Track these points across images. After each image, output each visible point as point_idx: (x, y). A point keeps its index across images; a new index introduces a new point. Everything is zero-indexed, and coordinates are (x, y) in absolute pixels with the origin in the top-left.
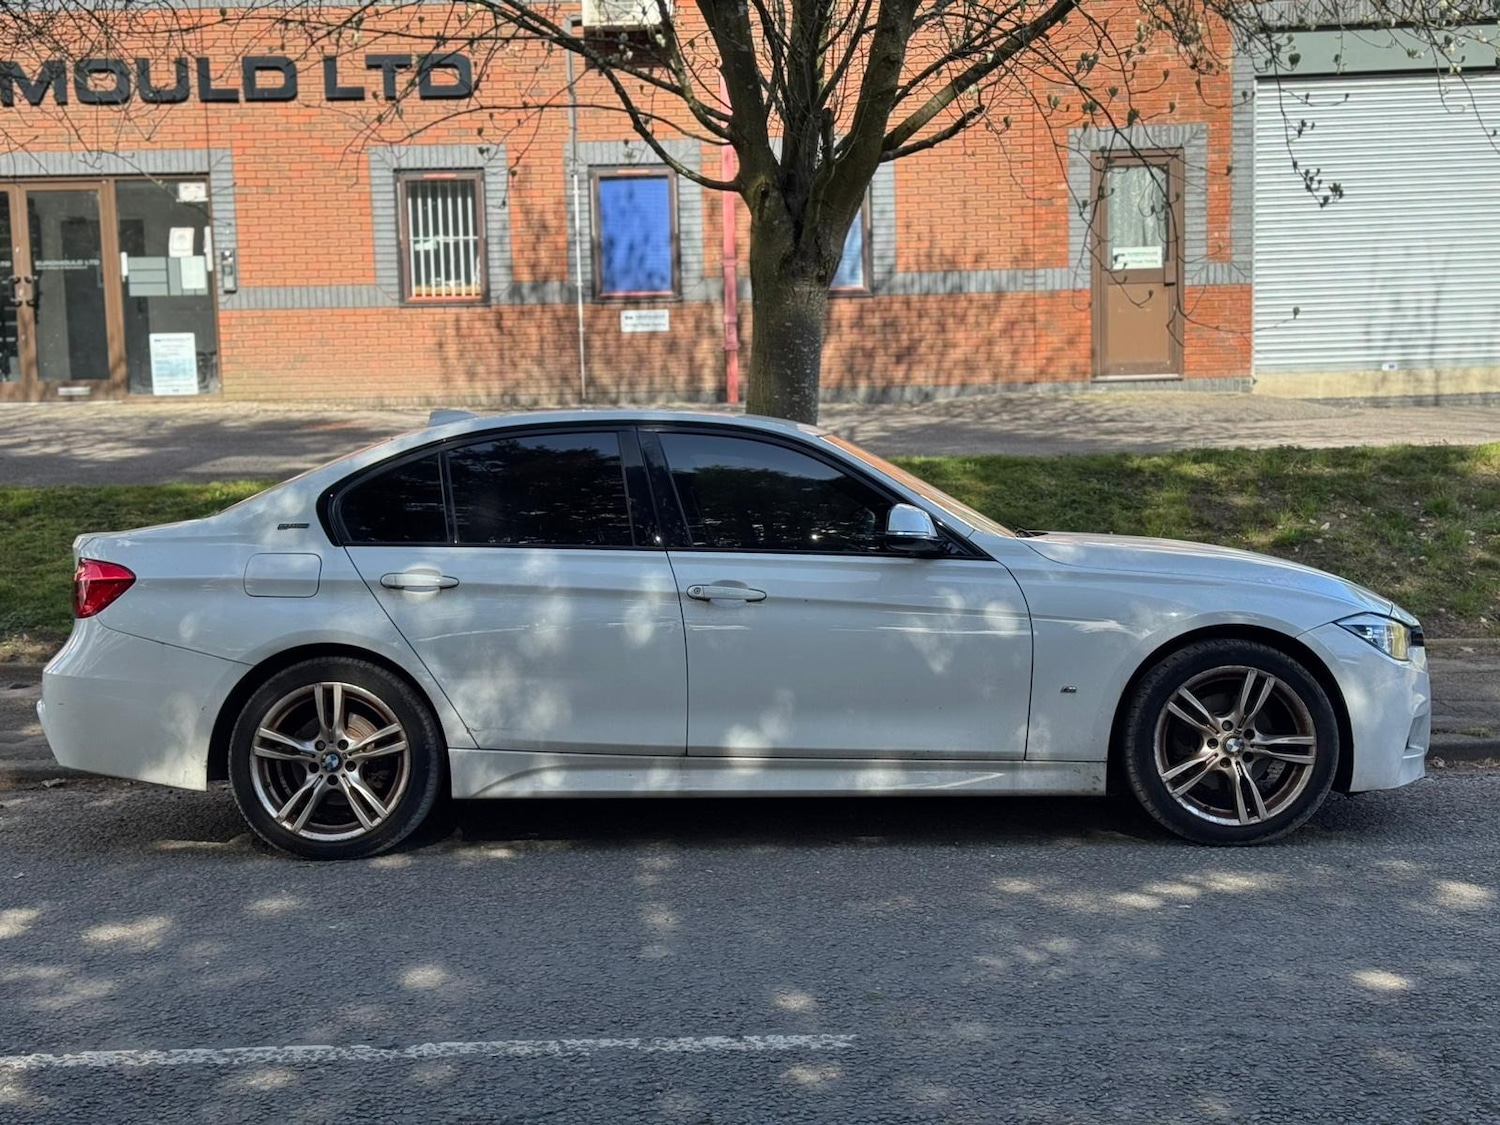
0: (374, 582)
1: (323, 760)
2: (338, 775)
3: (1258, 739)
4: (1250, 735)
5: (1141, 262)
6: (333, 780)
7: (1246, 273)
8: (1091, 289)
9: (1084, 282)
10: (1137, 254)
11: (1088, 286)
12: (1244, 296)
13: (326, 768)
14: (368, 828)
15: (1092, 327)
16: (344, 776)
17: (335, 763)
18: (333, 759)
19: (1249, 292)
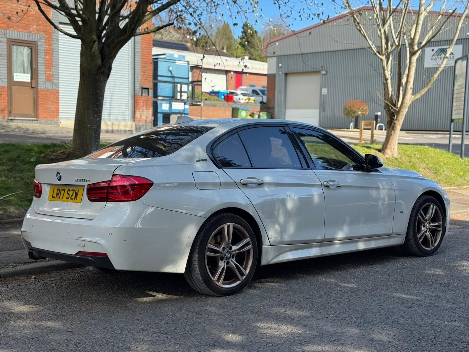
0: (238, 182)
1: (225, 255)
2: (230, 260)
3: (431, 224)
4: (430, 223)
5: (23, 79)
6: (228, 263)
7: (57, 86)
8: (8, 86)
9: (5, 84)
10: (22, 76)
11: (6, 86)
12: (57, 94)
13: (226, 258)
14: (242, 280)
15: (8, 100)
16: (231, 260)
17: (229, 256)
18: (228, 254)
19: (58, 93)
